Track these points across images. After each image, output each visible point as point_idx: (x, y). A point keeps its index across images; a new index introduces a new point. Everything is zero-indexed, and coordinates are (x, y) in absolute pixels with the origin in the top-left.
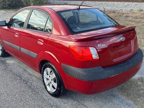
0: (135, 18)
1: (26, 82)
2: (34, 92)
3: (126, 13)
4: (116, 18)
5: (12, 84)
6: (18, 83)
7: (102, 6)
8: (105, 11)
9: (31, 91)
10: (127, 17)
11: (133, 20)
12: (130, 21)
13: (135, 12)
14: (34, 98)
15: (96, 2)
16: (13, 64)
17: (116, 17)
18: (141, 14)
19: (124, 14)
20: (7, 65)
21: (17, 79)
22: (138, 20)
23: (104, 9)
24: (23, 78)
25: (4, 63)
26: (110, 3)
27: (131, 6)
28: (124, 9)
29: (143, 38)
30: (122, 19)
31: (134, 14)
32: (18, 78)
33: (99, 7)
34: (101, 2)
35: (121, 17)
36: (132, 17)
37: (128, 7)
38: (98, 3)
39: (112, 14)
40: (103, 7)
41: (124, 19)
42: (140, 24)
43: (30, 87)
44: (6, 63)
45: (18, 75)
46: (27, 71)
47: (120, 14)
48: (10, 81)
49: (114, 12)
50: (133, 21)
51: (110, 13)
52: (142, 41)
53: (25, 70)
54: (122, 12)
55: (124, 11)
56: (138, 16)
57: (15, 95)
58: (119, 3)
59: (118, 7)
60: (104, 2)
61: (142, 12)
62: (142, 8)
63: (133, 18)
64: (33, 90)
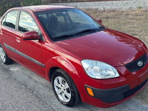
0: (136, 16)
1: (32, 90)
2: (41, 102)
3: (126, 11)
4: (116, 17)
5: (17, 95)
6: (23, 93)
7: (101, 6)
8: (105, 10)
9: (38, 101)
10: (127, 15)
11: (133, 17)
12: (130, 19)
13: (135, 9)
14: (42, 109)
15: (95, 2)
16: (17, 71)
17: (117, 15)
18: (140, 11)
19: (124, 12)
20: (11, 73)
21: (23, 88)
22: (138, 17)
23: (104, 8)
24: (29, 87)
25: (7, 71)
26: (109, 2)
27: (129, 4)
28: (123, 7)
29: (146, 35)
30: (122, 18)
31: (134, 12)
32: (24, 86)
33: (99, 7)
34: (100, 2)
35: (122, 16)
36: (132, 14)
37: (127, 5)
38: (97, 3)
39: (112, 13)
40: (103, 7)
41: (124, 17)
42: (141, 21)
43: (37, 96)
44: (10, 71)
45: (23, 83)
46: (32, 78)
47: (120, 13)
48: (14, 91)
49: (114, 11)
50: (133, 19)
51: (110, 12)
52: (146, 38)
53: (30, 77)
54: (122, 10)
55: (123, 9)
56: (137, 13)
57: (21, 107)
58: (118, 1)
59: (117, 6)
60: (103, 2)
61: (141, 9)
62: (140, 6)
63: (134, 16)
64: (40, 100)
